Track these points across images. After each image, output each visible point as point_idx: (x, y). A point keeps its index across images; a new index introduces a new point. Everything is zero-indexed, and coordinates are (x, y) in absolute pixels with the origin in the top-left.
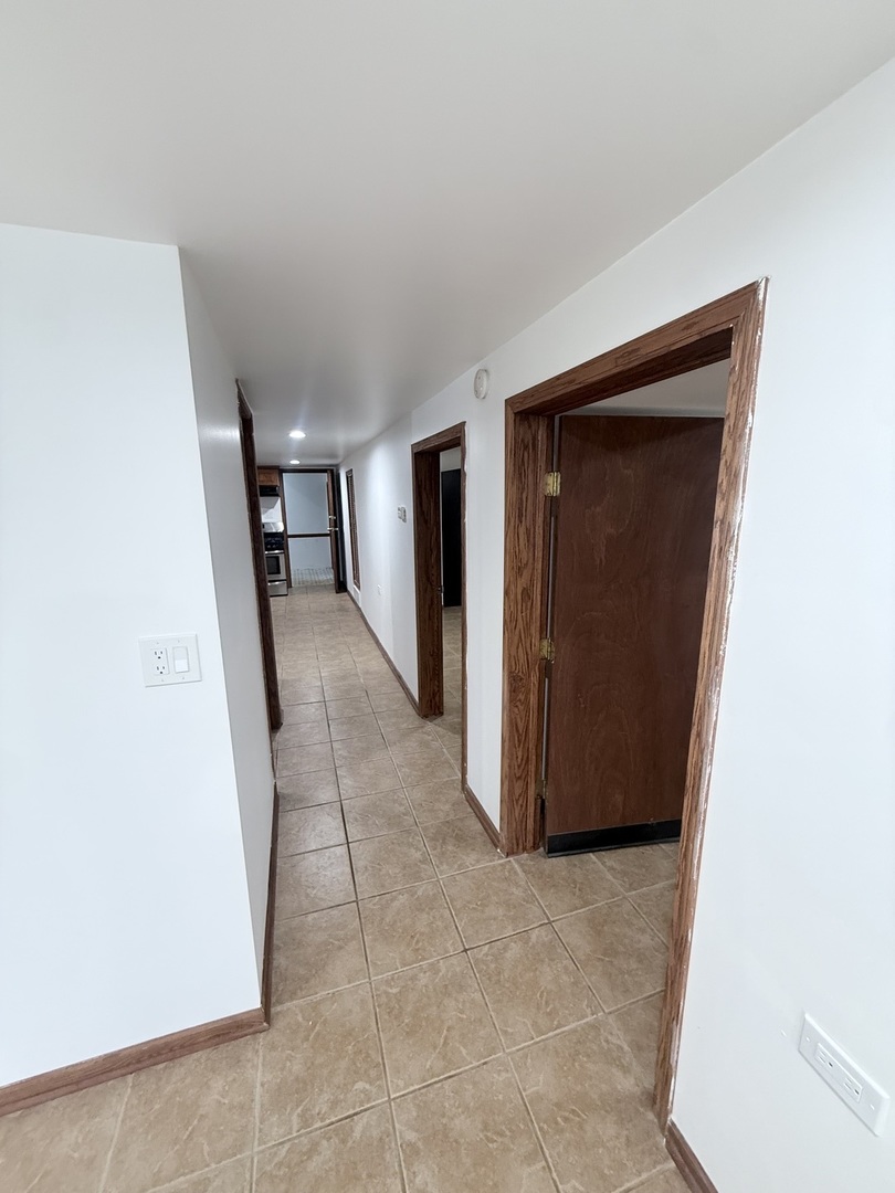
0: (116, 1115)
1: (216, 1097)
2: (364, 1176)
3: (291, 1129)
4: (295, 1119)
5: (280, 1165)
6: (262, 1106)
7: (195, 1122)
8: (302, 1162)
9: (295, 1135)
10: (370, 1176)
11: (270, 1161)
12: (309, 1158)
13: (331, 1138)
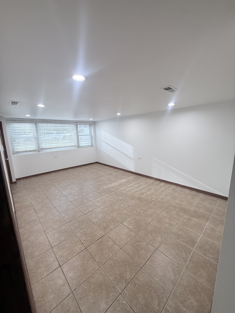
0: (204, 282)
1: (192, 300)
2: (144, 307)
3: (168, 306)
4: (170, 309)
5: (163, 297)
6: (180, 306)
7: (188, 292)
8: (159, 301)
9: (166, 305)
10: (143, 308)
11: (166, 296)
12: (158, 303)
13: (158, 310)
